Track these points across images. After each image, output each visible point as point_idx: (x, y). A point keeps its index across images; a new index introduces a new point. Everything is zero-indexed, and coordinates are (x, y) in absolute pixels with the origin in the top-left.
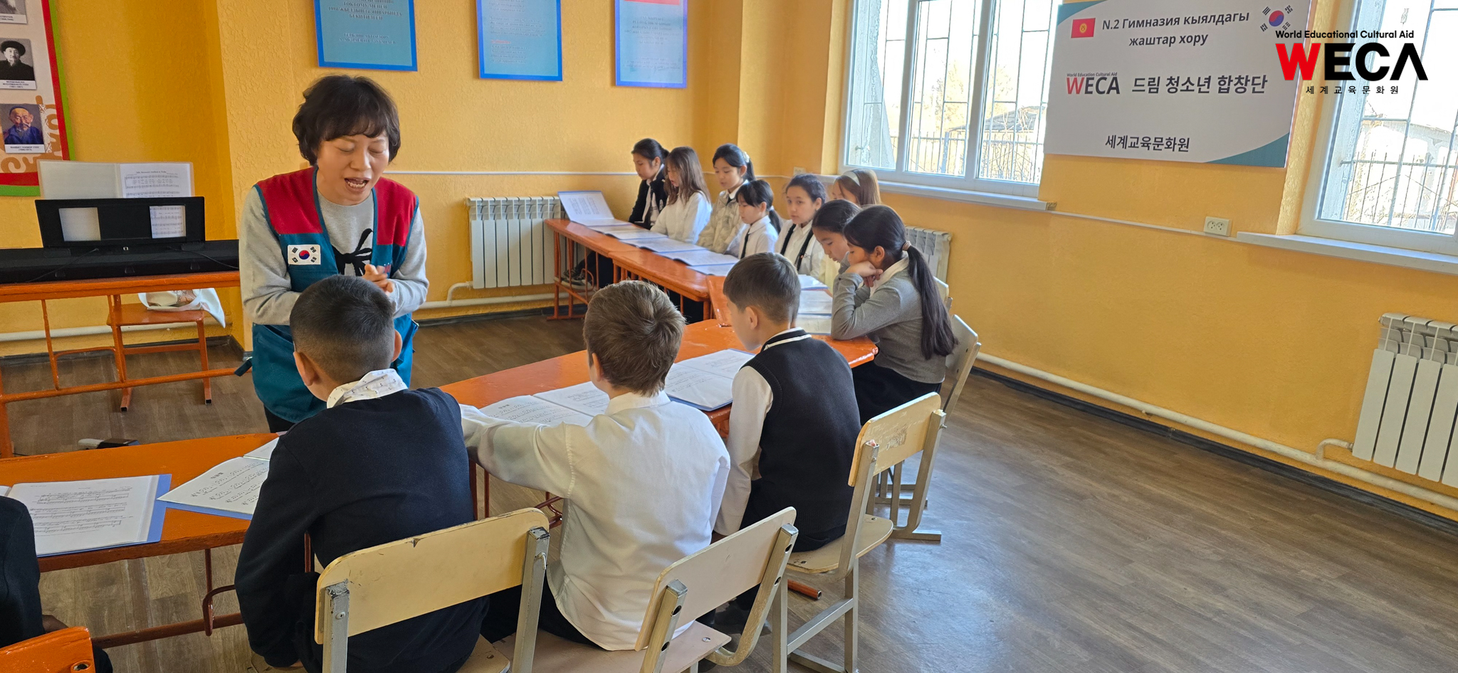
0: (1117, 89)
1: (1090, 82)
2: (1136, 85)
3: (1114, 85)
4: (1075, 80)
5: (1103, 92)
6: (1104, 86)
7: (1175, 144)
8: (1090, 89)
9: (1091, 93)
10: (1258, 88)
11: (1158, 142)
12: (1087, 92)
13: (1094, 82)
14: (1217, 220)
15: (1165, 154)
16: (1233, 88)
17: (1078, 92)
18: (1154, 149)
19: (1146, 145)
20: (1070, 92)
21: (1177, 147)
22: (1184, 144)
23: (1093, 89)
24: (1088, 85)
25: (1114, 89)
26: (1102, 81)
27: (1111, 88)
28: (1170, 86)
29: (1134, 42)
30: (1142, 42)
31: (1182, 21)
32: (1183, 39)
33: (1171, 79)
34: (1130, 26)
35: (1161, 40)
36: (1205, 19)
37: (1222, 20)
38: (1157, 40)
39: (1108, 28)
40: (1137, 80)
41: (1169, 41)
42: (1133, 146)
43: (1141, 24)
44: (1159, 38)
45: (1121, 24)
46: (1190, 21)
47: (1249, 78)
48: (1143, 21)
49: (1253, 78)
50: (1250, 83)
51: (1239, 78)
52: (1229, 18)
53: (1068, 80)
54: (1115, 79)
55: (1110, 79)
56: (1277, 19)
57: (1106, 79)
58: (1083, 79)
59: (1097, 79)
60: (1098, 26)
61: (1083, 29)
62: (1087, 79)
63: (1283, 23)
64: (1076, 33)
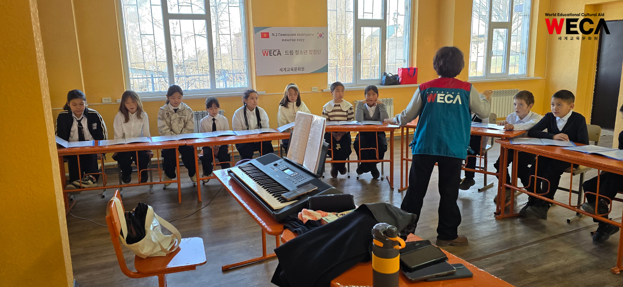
0: (280, 54)
1: (271, 52)
2: (286, 53)
3: (279, 53)
4: (265, 52)
5: (276, 55)
6: (276, 53)
7: (300, 69)
8: (271, 54)
9: (272, 55)
10: (319, 53)
11: (296, 69)
12: (270, 55)
13: (272, 52)
14: (315, 88)
15: (298, 72)
16: (313, 53)
17: (267, 55)
19: (292, 70)
20: (264, 55)
22: (303, 69)
23: (272, 54)
24: (270, 53)
25: (279, 54)
26: (275, 52)
27: (278, 54)
28: (296, 53)
29: (283, 40)
30: (286, 40)
31: (296, 35)
32: (298, 40)
33: (296, 51)
34: (281, 36)
35: (291, 40)
36: (303, 35)
37: (307, 35)
38: (290, 40)
39: (274, 36)
40: (286, 51)
41: (294, 40)
42: (288, 71)
43: (284, 35)
44: (291, 39)
45: (278, 35)
46: (299, 35)
47: (317, 50)
48: (285, 34)
49: (318, 50)
50: (317, 52)
51: (314, 50)
52: (309, 35)
53: (263, 51)
54: (279, 51)
55: (277, 51)
56: (321, 36)
57: (276, 51)
58: (268, 51)
59: (273, 51)
60: (270, 35)
61: (265, 35)
62: (270, 51)
63: (322, 37)
64: (263, 37)
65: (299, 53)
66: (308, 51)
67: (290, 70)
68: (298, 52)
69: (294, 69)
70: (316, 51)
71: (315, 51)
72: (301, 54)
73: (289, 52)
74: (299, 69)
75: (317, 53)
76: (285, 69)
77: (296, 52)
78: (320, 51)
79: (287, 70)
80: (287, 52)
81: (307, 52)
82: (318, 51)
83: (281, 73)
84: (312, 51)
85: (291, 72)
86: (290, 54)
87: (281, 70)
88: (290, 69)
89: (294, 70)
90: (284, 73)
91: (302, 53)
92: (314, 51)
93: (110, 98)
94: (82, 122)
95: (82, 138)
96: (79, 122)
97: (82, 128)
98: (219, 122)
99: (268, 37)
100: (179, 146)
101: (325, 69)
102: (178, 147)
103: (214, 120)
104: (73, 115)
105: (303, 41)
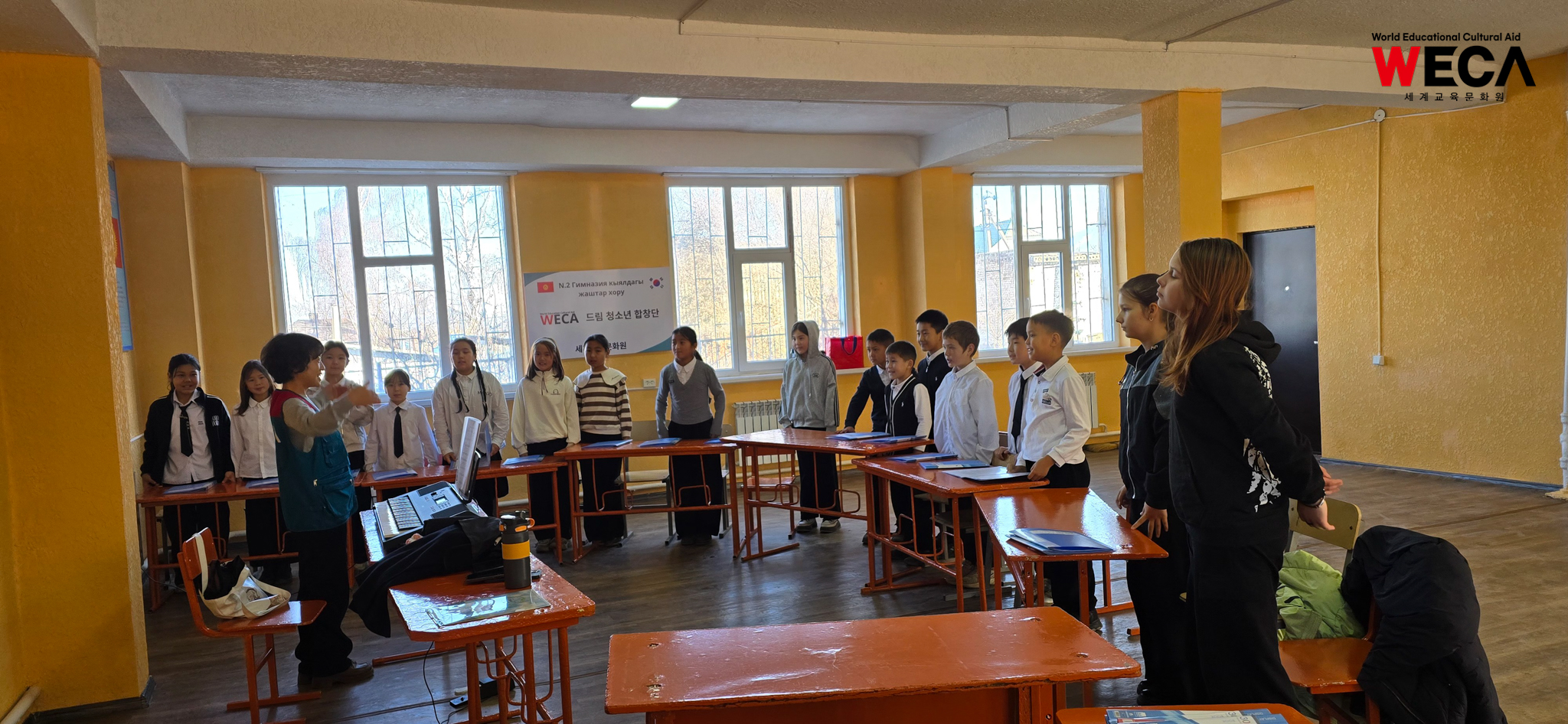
0: (576, 320)
1: (557, 317)
4: (547, 317)
5: (568, 322)
6: (568, 319)
8: (558, 321)
9: (560, 323)
10: (655, 315)
12: (556, 323)
13: (560, 317)
14: (650, 380)
16: (643, 316)
17: (550, 323)
20: (544, 324)
21: (620, 347)
22: (623, 345)
23: (561, 321)
24: (556, 319)
26: (565, 316)
27: (572, 320)
28: (609, 316)
29: (581, 295)
30: (587, 294)
31: (608, 284)
32: (610, 293)
33: (608, 313)
34: (577, 286)
35: (598, 293)
36: (620, 283)
37: (629, 283)
38: (595, 293)
39: (563, 287)
40: (587, 314)
41: (604, 294)
43: (584, 285)
45: (571, 285)
46: (613, 284)
47: (651, 310)
52: (633, 283)
53: (541, 317)
54: (574, 315)
55: (570, 315)
56: (657, 283)
57: (568, 315)
58: (552, 316)
59: (561, 315)
60: (556, 285)
61: (546, 287)
62: (556, 316)
64: (541, 288)
65: (615, 317)
66: (633, 313)
68: (612, 314)
71: (647, 312)
73: (594, 315)
75: (651, 314)
78: (658, 311)
80: (589, 316)
81: (630, 314)
82: (654, 312)
84: (641, 312)
86: (596, 319)
91: (620, 317)
96: (183, 409)
99: (551, 289)
105: (621, 294)
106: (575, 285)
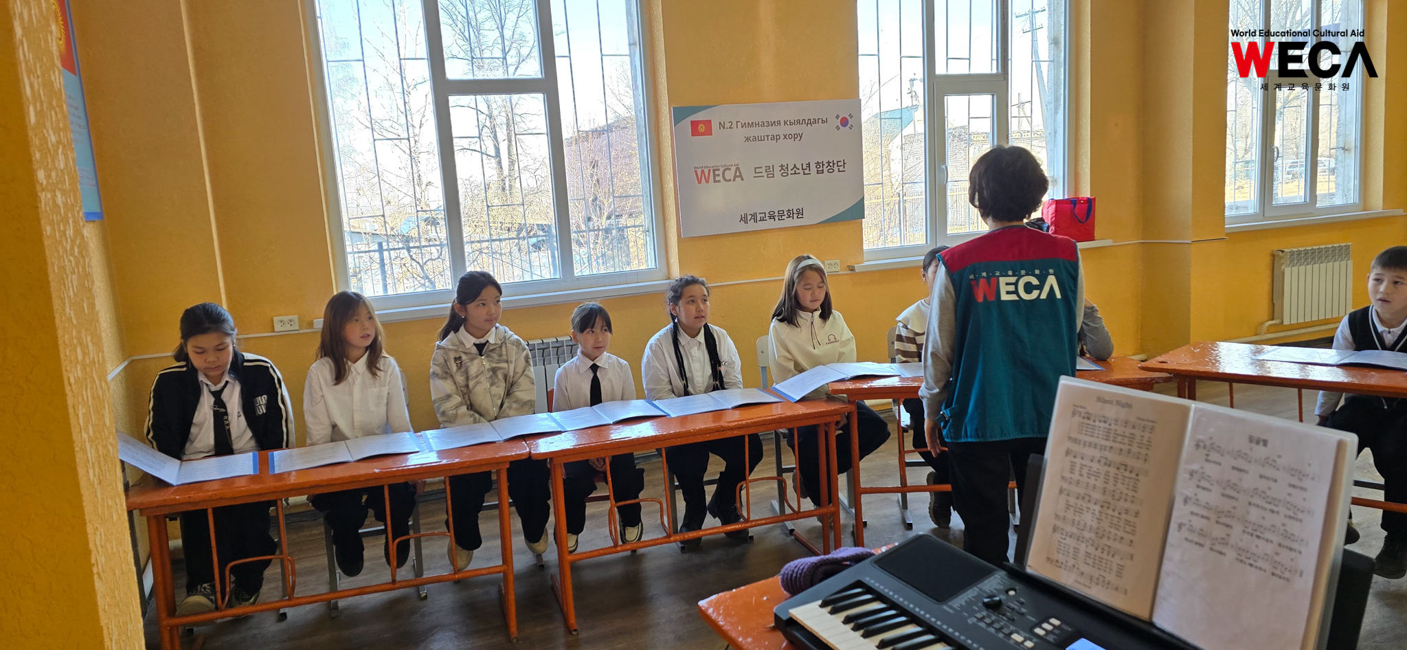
0: (741, 176)
1: (717, 173)
2: (756, 173)
3: (738, 174)
4: (703, 172)
5: (730, 180)
6: (730, 175)
7: (793, 213)
8: (717, 178)
9: (719, 181)
10: (841, 168)
11: (781, 214)
12: (715, 181)
13: (720, 173)
14: (833, 261)
15: (788, 222)
16: (825, 170)
17: (707, 181)
18: (779, 220)
19: (772, 217)
20: (700, 182)
21: (795, 216)
22: (800, 213)
23: (720, 178)
24: (715, 176)
25: (738, 177)
26: (727, 172)
27: (735, 176)
28: (783, 171)
29: (748, 139)
30: (755, 139)
31: (782, 123)
32: (785, 137)
33: (782, 166)
34: (742, 127)
35: (770, 138)
36: (798, 121)
37: (810, 122)
38: (766, 138)
39: (724, 128)
40: (755, 168)
41: (776, 138)
42: (762, 220)
43: (751, 125)
44: (768, 136)
46: (788, 123)
47: (835, 162)
48: (752, 123)
49: (838, 162)
50: (835, 166)
51: (829, 162)
52: (815, 121)
53: (696, 172)
54: (738, 169)
55: (733, 169)
56: (844, 122)
57: (730, 169)
58: (709, 171)
59: (722, 169)
60: (715, 126)
61: (701, 128)
62: (714, 171)
63: (849, 125)
64: (695, 132)
65: (790, 172)
66: (813, 166)
67: (767, 218)
68: (787, 168)
69: (776, 214)
70: (834, 164)
71: (831, 164)
72: (795, 173)
73: (763, 170)
74: (790, 214)
75: (836, 168)
76: (754, 216)
77: (782, 169)
78: (844, 164)
79: (759, 219)
80: (758, 170)
81: (809, 167)
82: (839, 164)
83: (743, 227)
84: (823, 165)
85: (769, 224)
86: (765, 174)
87: (744, 219)
88: (767, 215)
89: (776, 218)
90: (752, 226)
91: (797, 171)
92: (829, 165)
93: (295, 317)
94: (225, 396)
95: (223, 446)
96: (217, 395)
97: (226, 413)
98: (610, 375)
99: (709, 132)
100: (511, 463)
101: (857, 211)
102: (507, 466)
103: (594, 368)
104: (202, 378)
105: (799, 138)
106: (739, 124)
